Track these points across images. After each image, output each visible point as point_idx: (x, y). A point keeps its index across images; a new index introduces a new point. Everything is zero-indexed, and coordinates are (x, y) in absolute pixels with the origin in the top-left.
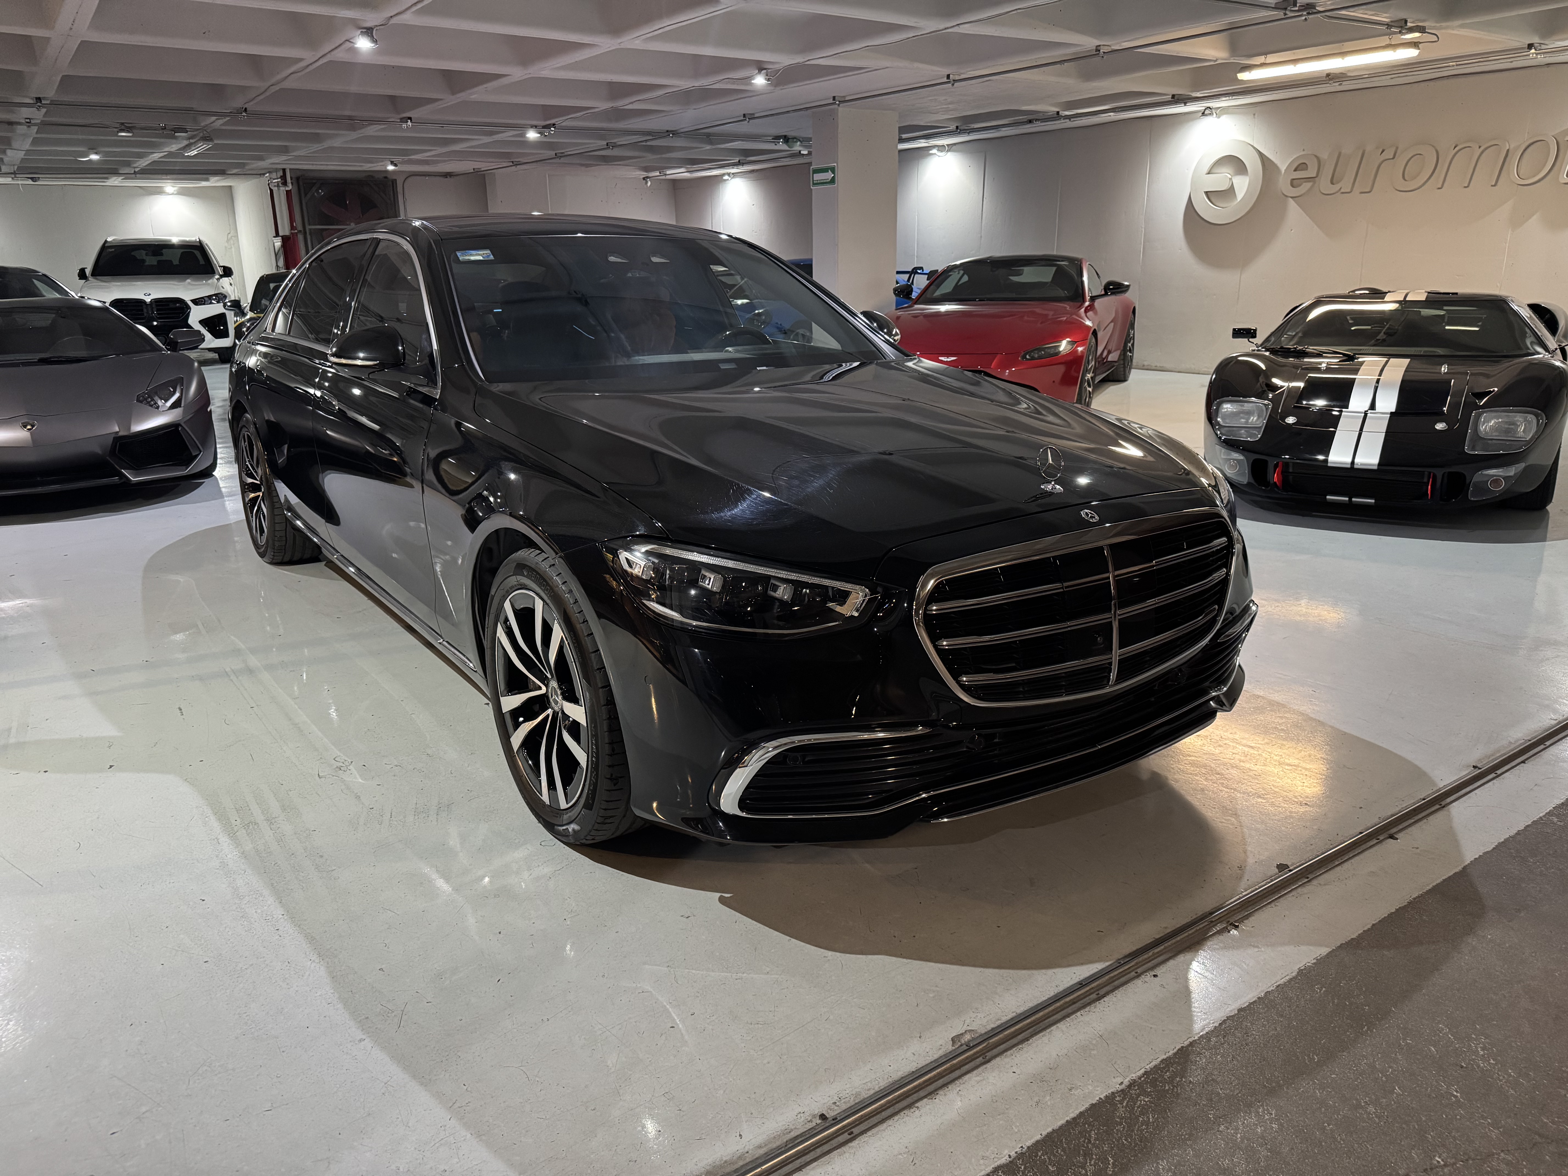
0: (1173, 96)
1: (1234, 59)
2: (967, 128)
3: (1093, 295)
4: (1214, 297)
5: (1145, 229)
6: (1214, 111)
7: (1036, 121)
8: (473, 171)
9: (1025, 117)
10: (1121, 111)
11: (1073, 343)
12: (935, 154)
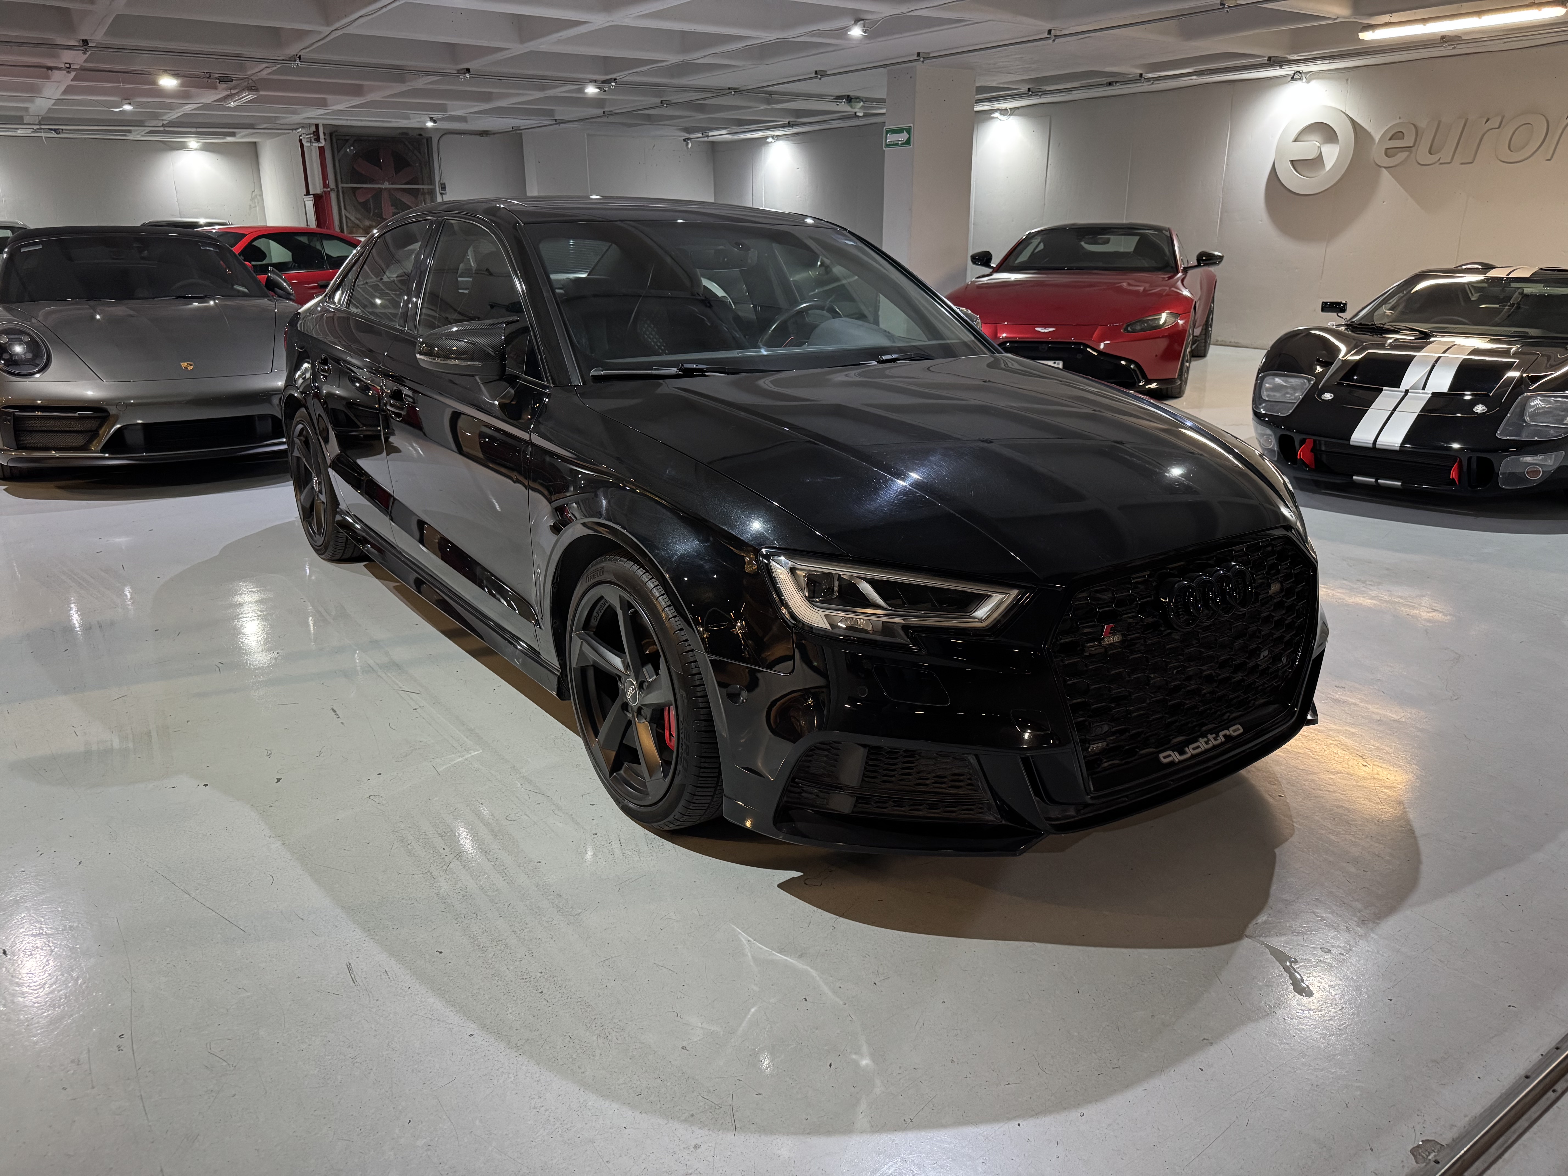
0: (1270, 59)
1: (1355, 18)
2: (1039, 90)
3: (1186, 265)
4: (1297, 270)
5: (1223, 199)
6: (1303, 74)
7: (1116, 84)
8: (511, 129)
9: (1104, 79)
10: (1208, 74)
11: (1176, 315)
12: (997, 118)
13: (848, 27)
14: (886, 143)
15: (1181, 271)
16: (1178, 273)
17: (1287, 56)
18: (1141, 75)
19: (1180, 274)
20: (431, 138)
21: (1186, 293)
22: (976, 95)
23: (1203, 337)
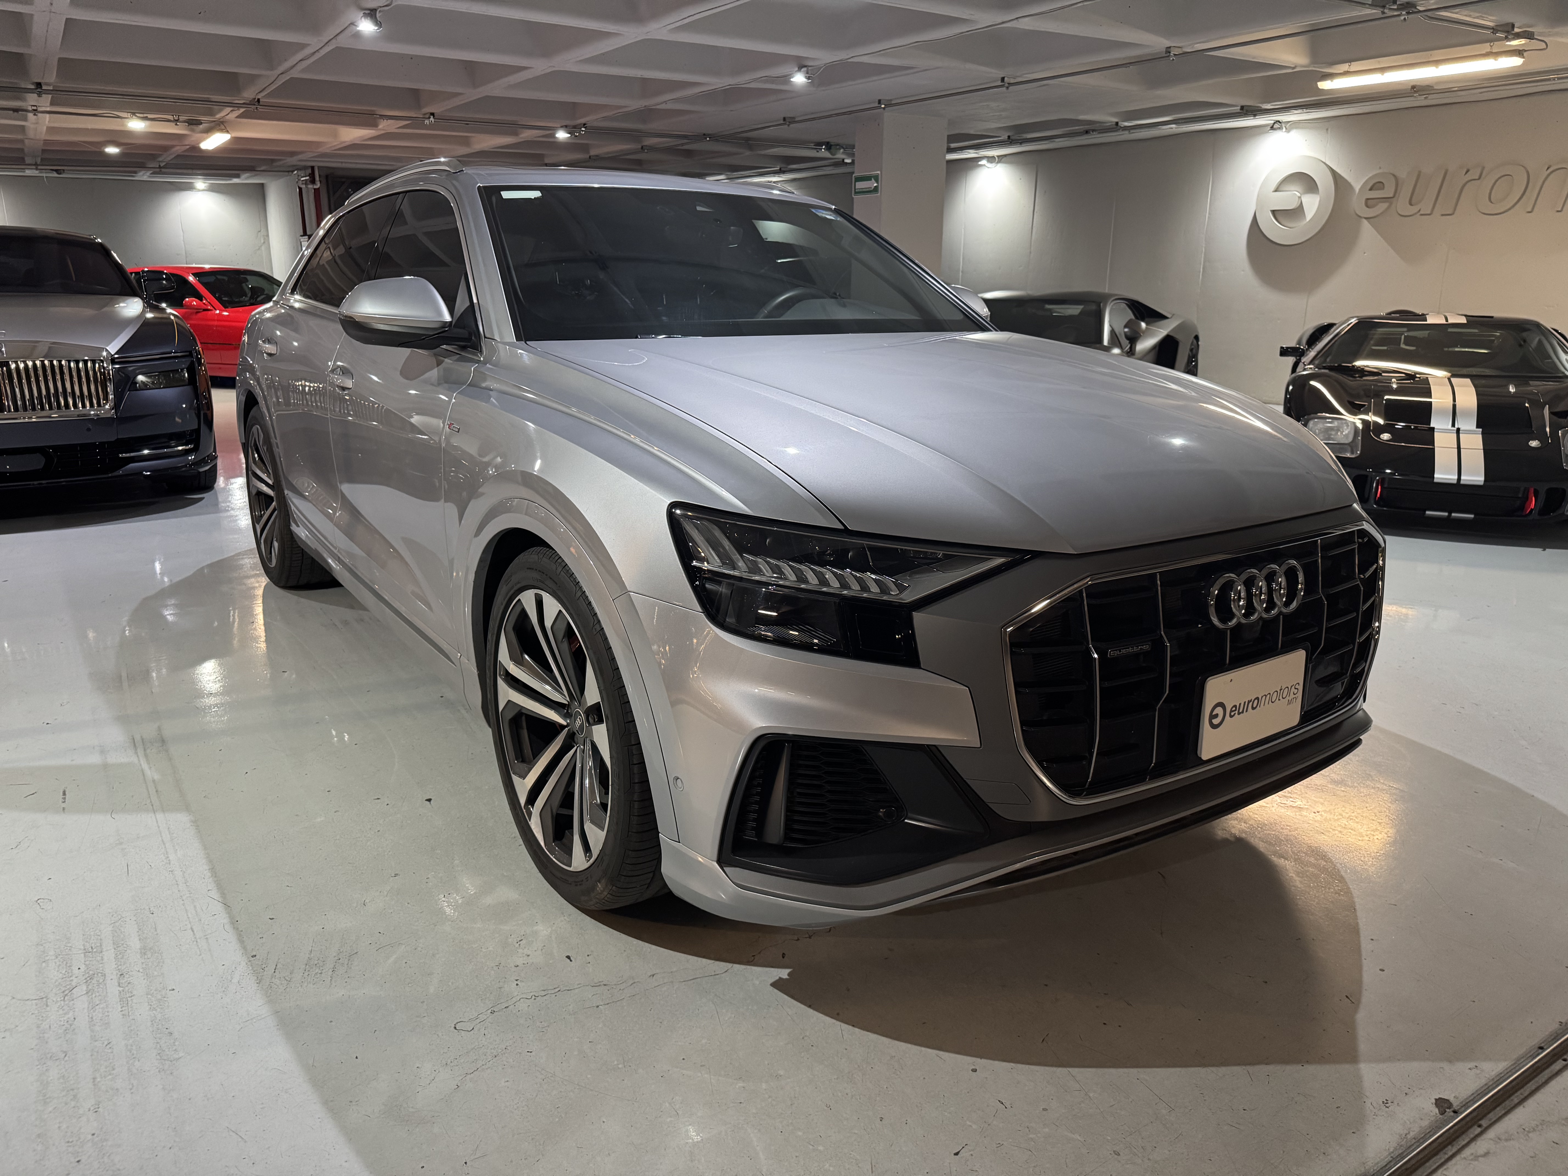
0: (1242, 108)
2: (1019, 138)
4: (1279, 322)
5: (1205, 250)
6: (1283, 124)
7: (1093, 132)
9: (1082, 127)
10: (1182, 123)
12: (984, 165)
13: (791, 75)
14: (855, 189)
17: (1260, 105)
18: (1117, 123)
22: (946, 143)
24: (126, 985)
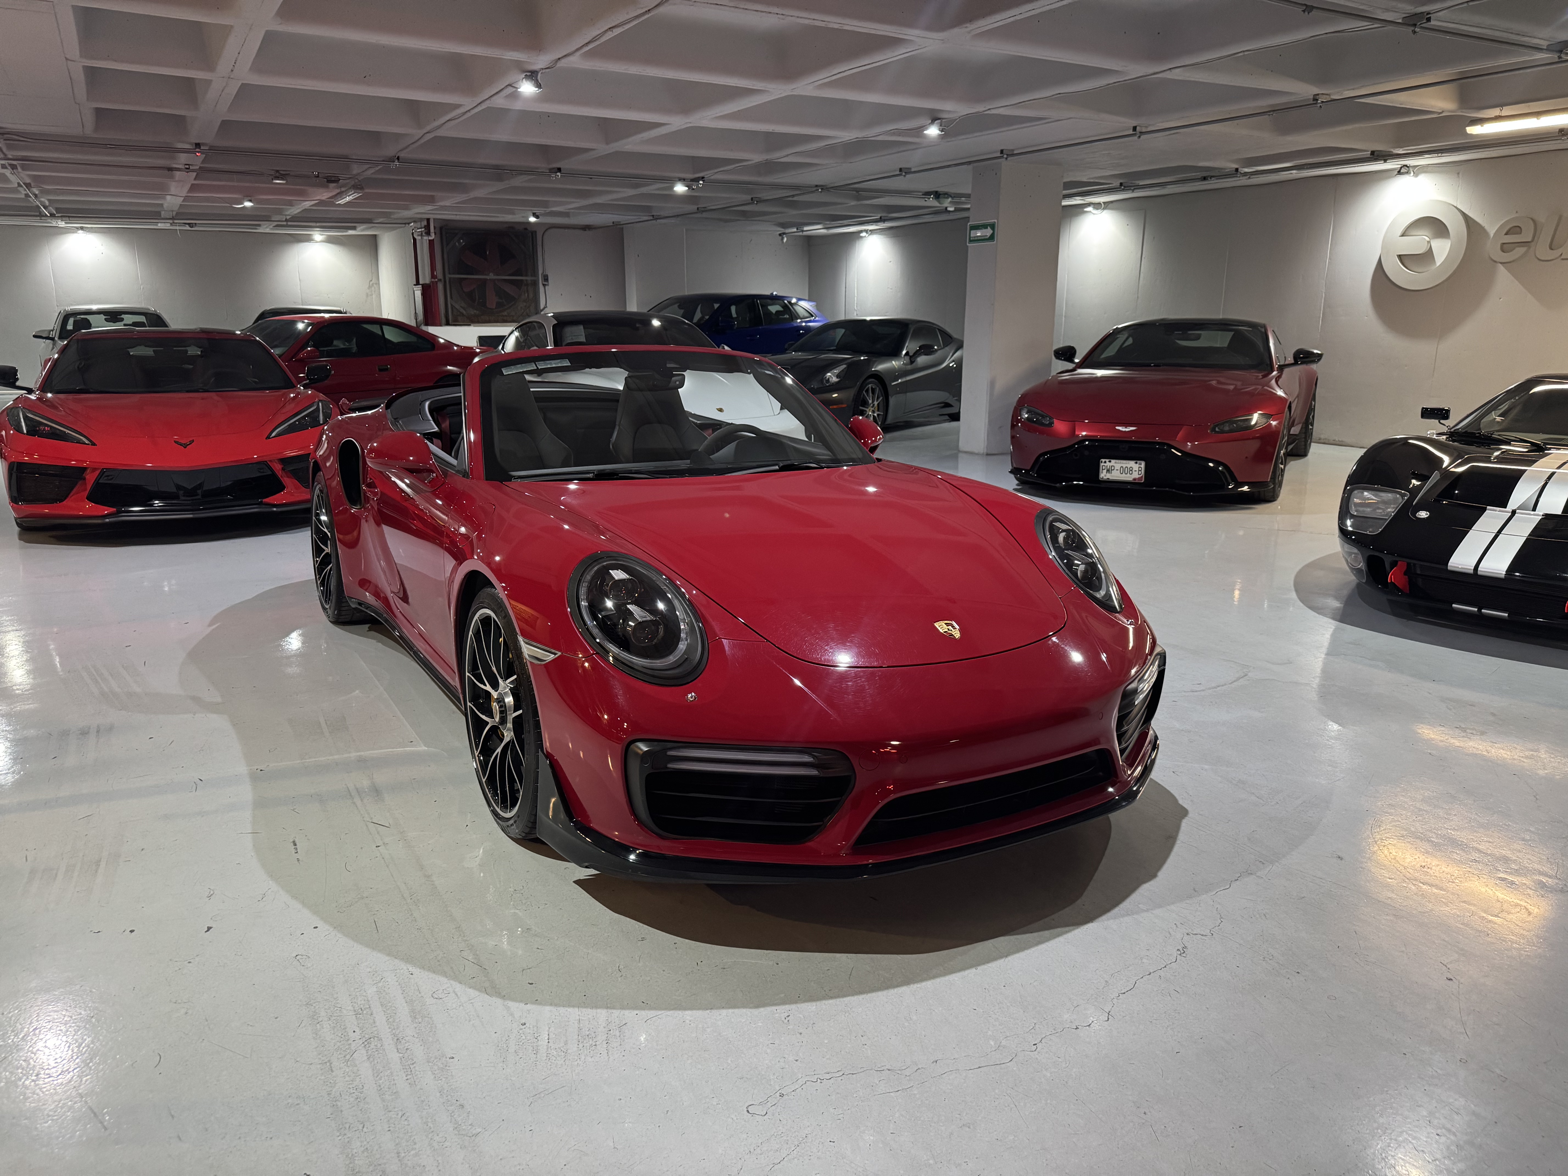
0: (1374, 152)
1: (1461, 112)
2: (1131, 185)
3: (1282, 363)
4: (1406, 368)
5: (1325, 295)
6: (1411, 169)
7: (1211, 178)
8: (612, 224)
9: (1198, 173)
10: (1307, 169)
11: (1268, 416)
12: (1090, 212)
13: (925, 126)
14: (970, 237)
15: (1276, 369)
16: (1273, 372)
17: (1392, 150)
18: (1237, 170)
19: (1275, 373)
20: (536, 232)
21: (1280, 393)
22: (1064, 189)
23: (1303, 436)
24: (404, 1052)
